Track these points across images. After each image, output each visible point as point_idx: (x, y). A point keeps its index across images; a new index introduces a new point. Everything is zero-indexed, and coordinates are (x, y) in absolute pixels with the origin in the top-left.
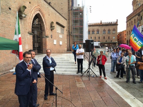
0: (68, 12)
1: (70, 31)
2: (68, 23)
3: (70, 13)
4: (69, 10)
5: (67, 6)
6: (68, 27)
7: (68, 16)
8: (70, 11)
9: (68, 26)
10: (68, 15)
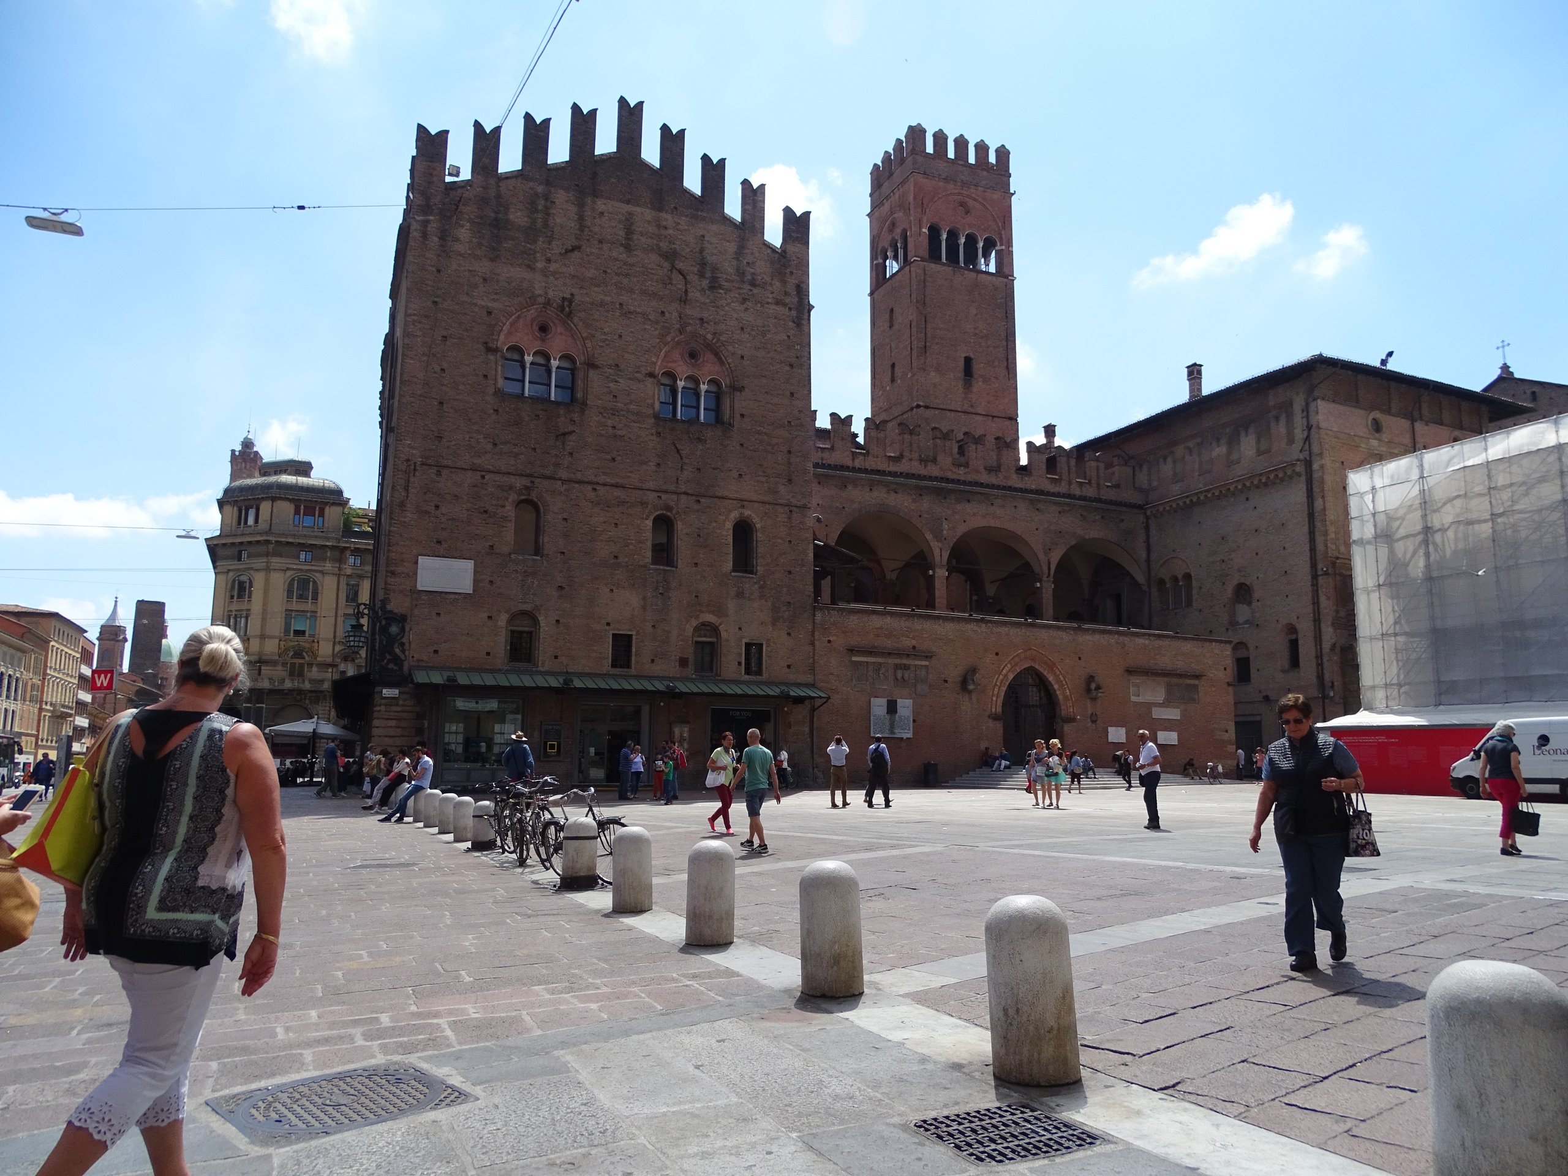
0: (1313, 585)
1: (1327, 677)
2: (1315, 638)
3: (1320, 592)
4: (1315, 577)
5: (1308, 559)
6: (1317, 657)
7: (1314, 603)
8: (1320, 578)
9: (1316, 651)
10: (1313, 598)
